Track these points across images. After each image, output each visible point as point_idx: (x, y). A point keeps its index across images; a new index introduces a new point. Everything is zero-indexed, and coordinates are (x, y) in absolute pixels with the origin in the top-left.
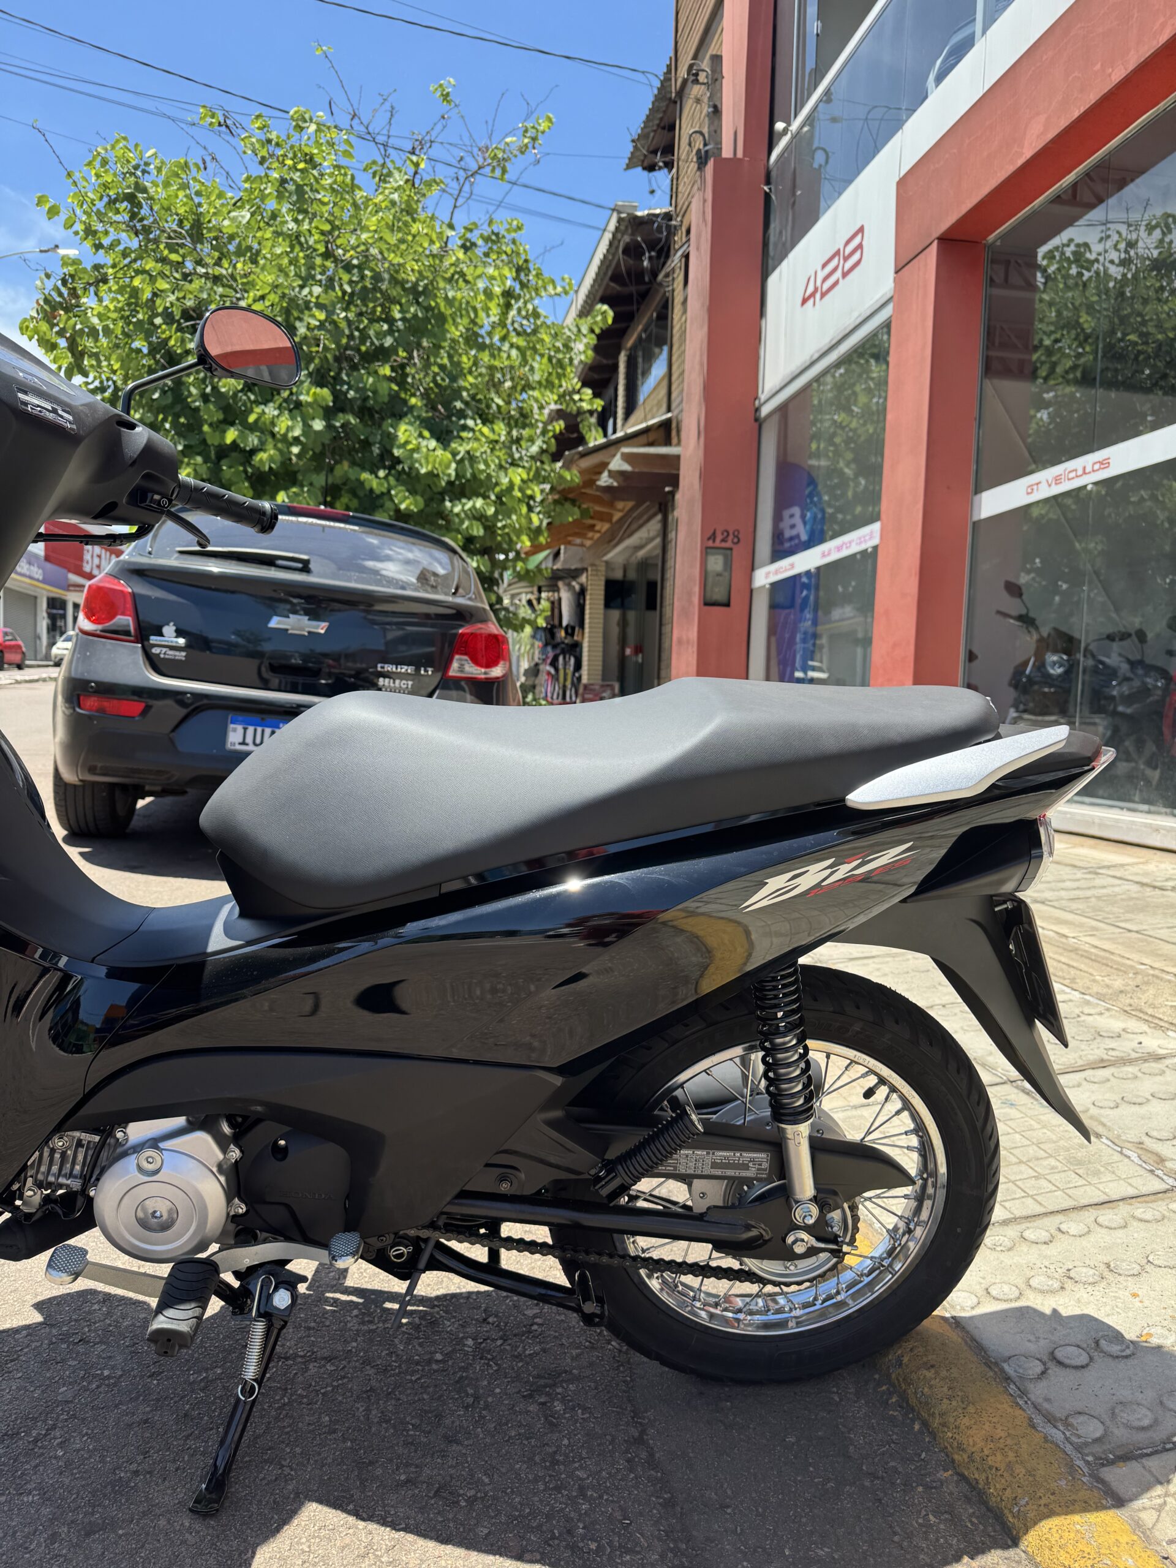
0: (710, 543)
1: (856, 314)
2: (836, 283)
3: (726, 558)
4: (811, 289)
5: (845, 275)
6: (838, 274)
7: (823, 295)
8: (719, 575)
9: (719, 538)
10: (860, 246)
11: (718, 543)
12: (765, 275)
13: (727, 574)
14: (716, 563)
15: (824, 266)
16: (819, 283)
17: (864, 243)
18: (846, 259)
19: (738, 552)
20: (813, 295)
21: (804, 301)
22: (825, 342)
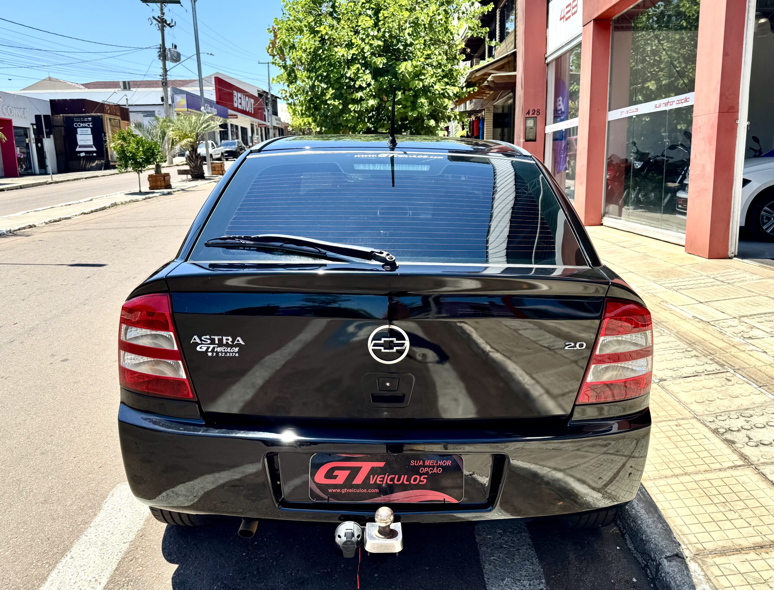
0: (527, 116)
3: (534, 120)
5: (572, 15)
6: (570, 13)
7: (566, 19)
8: (531, 128)
9: (531, 113)
10: (576, 5)
12: (548, 1)
13: (534, 128)
14: (530, 123)
15: (567, 7)
16: (565, 14)
18: (573, 8)
19: (540, 118)
20: (564, 17)
21: (561, 19)
22: (565, 40)
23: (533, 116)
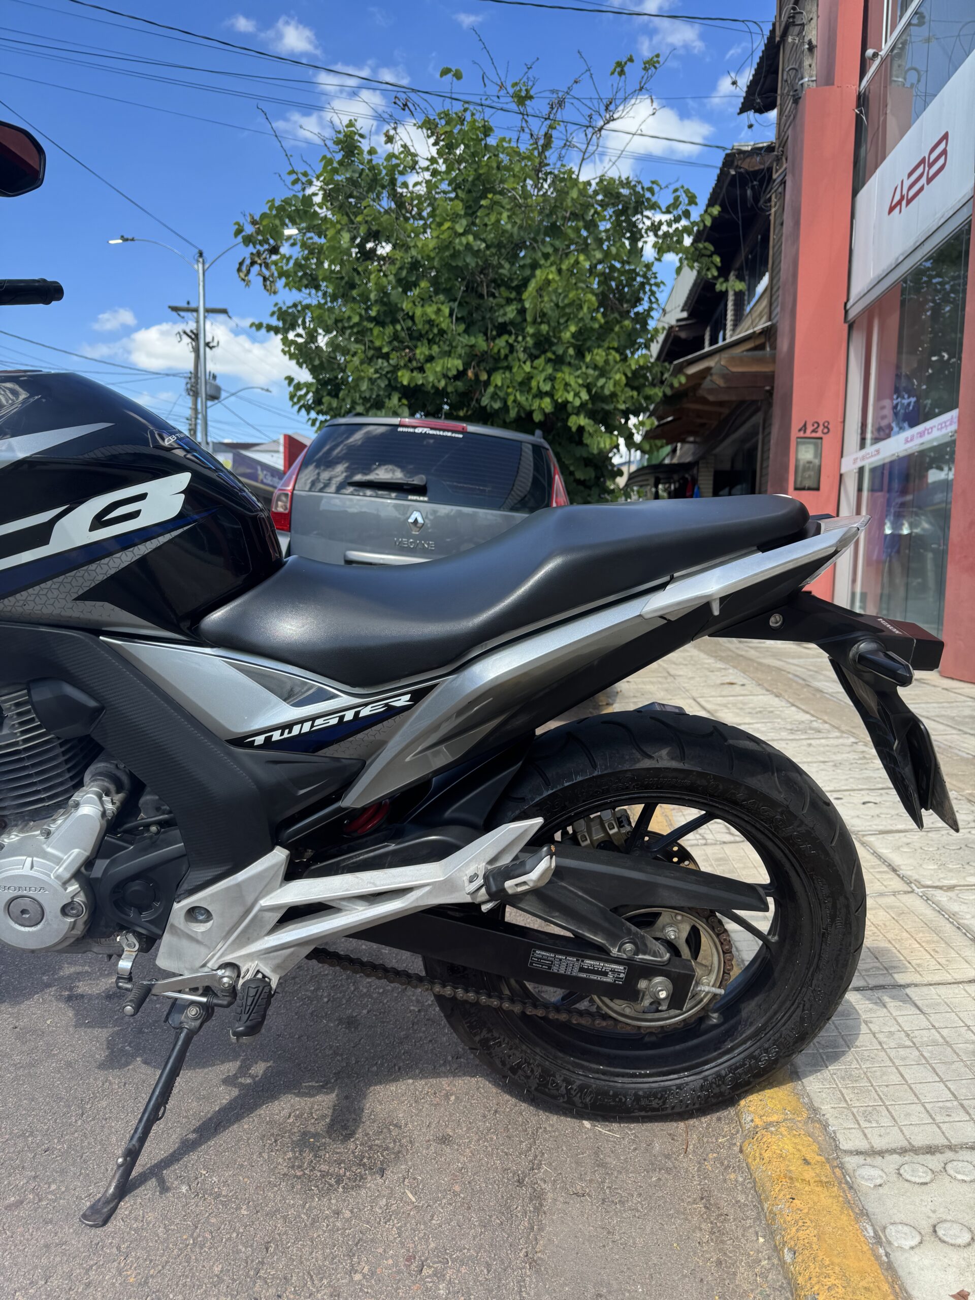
0: (801, 434)
1: (939, 215)
2: (921, 189)
3: (816, 445)
4: (897, 198)
5: (929, 181)
6: (924, 180)
7: (908, 202)
8: (809, 462)
9: (810, 428)
10: (944, 152)
11: (808, 434)
12: (855, 192)
13: (816, 461)
14: (806, 451)
15: (910, 175)
16: (905, 192)
17: (948, 149)
18: (931, 165)
19: (829, 442)
20: (899, 203)
21: (891, 209)
22: (910, 244)
23: (814, 435)
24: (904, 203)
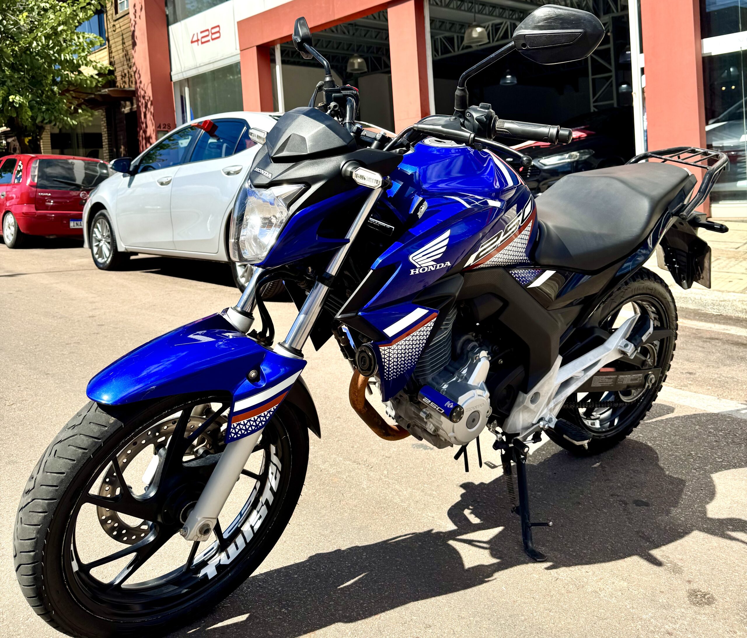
0: (159, 129)
1: (220, 55)
2: (208, 41)
4: (195, 39)
5: (213, 39)
6: (209, 38)
7: (202, 43)
9: (162, 127)
10: (219, 32)
11: (162, 129)
12: (168, 25)
15: (202, 32)
16: (200, 38)
17: (221, 31)
18: (213, 34)
20: (198, 40)
21: (192, 42)
22: (207, 61)
23: (164, 130)
24: (200, 42)
